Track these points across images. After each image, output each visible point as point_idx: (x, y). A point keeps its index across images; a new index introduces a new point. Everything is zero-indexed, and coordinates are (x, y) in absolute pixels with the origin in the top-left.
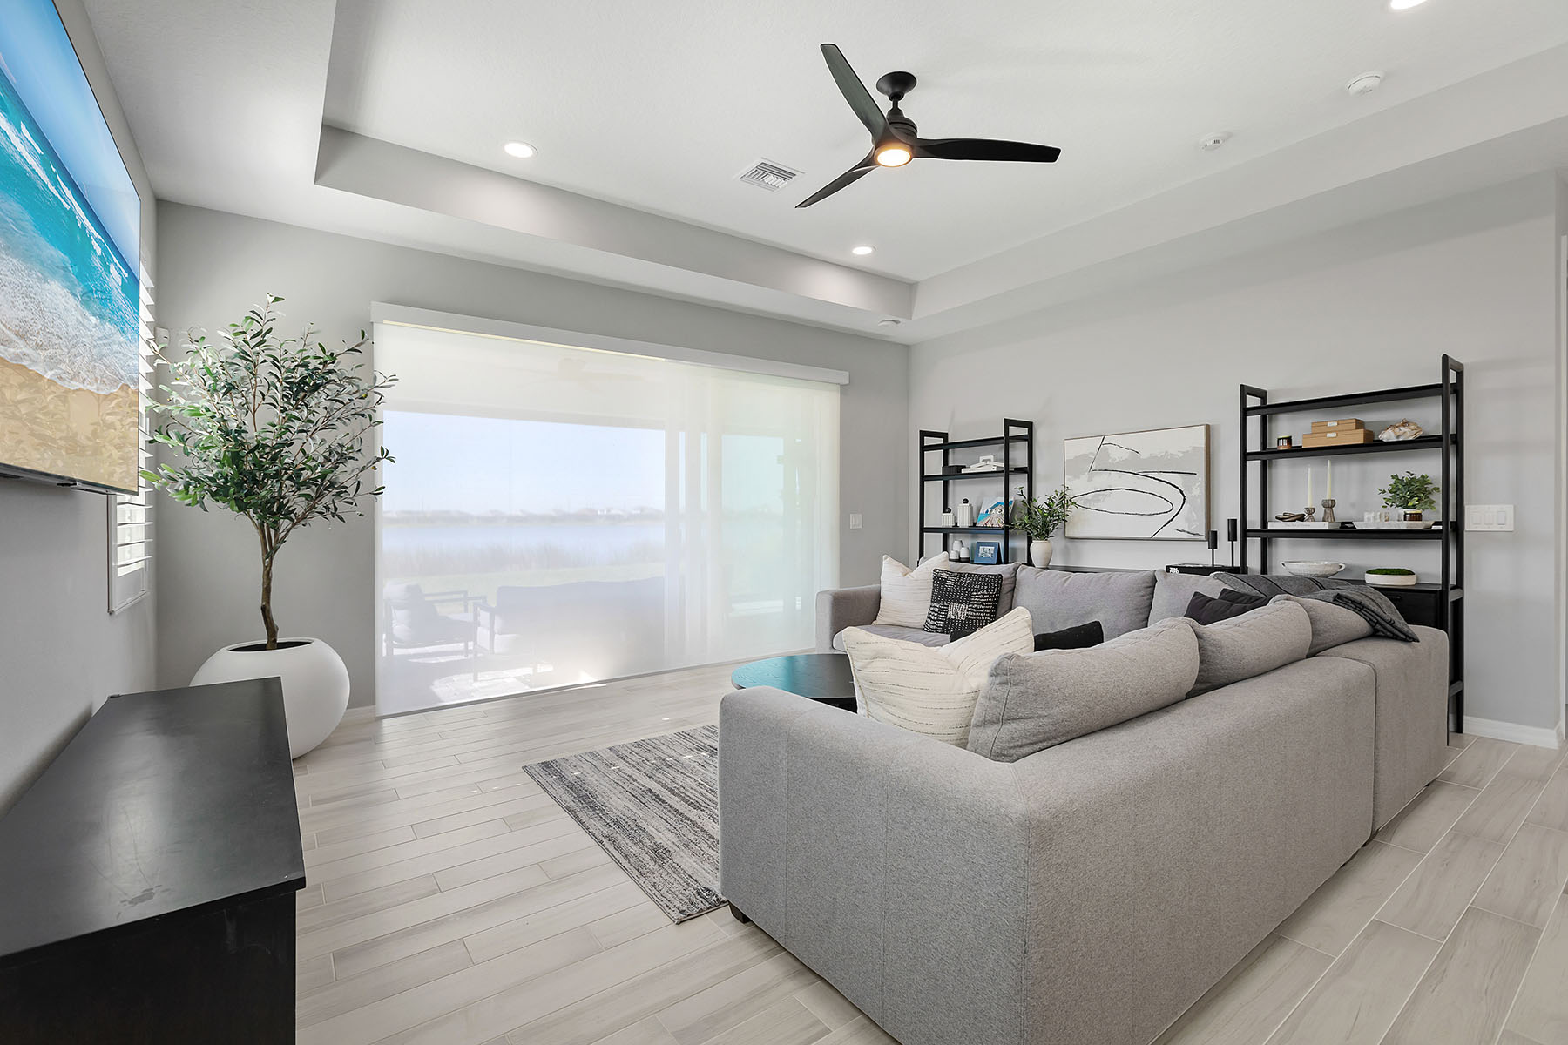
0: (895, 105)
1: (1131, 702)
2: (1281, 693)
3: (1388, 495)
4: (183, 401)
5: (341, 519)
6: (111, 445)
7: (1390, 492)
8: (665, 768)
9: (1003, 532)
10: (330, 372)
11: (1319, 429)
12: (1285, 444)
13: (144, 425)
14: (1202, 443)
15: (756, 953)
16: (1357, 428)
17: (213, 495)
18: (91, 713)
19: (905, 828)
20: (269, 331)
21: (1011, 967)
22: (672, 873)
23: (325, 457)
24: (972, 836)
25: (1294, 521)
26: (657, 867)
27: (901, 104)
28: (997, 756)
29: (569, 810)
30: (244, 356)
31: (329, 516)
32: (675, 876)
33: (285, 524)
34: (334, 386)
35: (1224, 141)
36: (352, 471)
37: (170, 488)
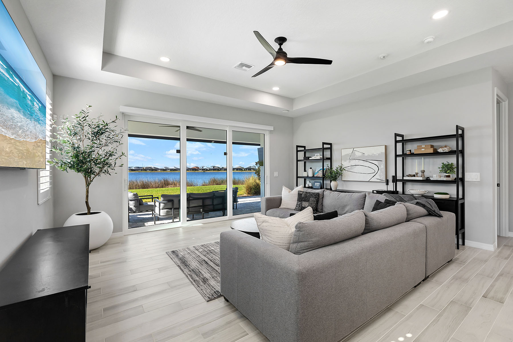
0: (280, 47)
1: (339, 237)
2: (391, 234)
3: (441, 169)
4: (61, 138)
5: (110, 174)
6: (39, 152)
7: (442, 168)
8: (210, 253)
9: (322, 178)
10: (107, 128)
11: (420, 148)
12: (409, 152)
13: (49, 145)
14: (384, 151)
15: (229, 311)
16: (431, 148)
17: (70, 167)
18: (32, 235)
19: (268, 274)
20: (87, 116)
21: (294, 315)
22: (208, 286)
23: (105, 155)
24: (284, 277)
25: (412, 177)
26: (203, 284)
27: (282, 47)
28: (296, 253)
29: (178, 266)
30: (80, 124)
31: (106, 174)
32: (209, 287)
33: (93, 176)
34: (108, 133)
35: (387, 57)
36: (113, 159)
37: (56, 166)
